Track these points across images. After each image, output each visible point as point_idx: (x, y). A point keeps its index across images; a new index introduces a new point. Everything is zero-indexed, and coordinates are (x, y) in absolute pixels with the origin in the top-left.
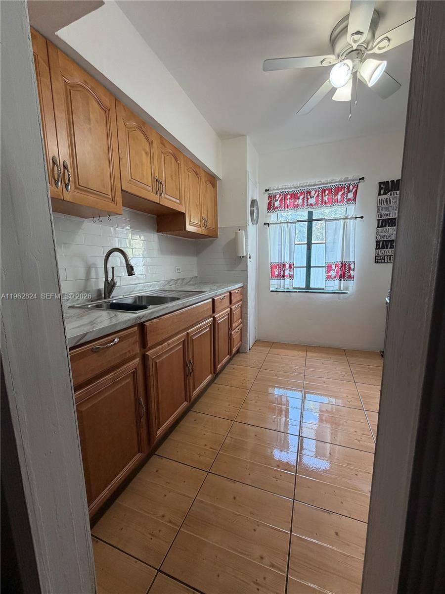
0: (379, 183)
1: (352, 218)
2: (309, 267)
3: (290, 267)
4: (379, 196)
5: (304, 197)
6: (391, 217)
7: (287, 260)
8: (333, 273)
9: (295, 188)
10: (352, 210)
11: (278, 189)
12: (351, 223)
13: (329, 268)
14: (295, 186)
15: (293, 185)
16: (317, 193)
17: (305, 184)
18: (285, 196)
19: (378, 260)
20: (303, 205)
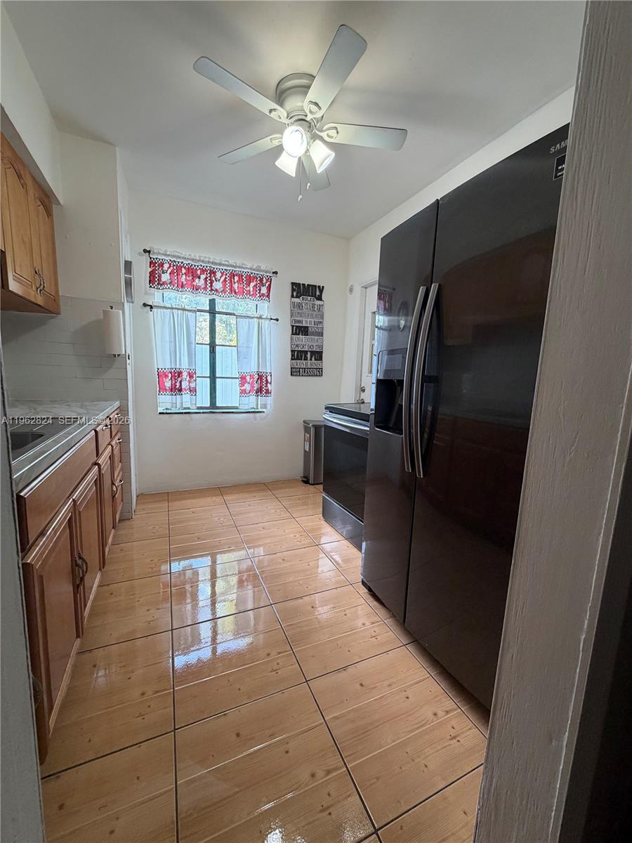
0: (292, 283)
1: (267, 319)
2: (213, 378)
3: (191, 376)
4: (293, 299)
5: (206, 278)
6: (304, 325)
7: (184, 365)
8: (247, 387)
9: (193, 260)
10: (265, 308)
11: (166, 255)
12: (266, 324)
13: (243, 379)
14: (192, 257)
15: (190, 255)
16: (224, 277)
17: (207, 260)
18: (179, 268)
19: (294, 372)
20: (205, 288)
